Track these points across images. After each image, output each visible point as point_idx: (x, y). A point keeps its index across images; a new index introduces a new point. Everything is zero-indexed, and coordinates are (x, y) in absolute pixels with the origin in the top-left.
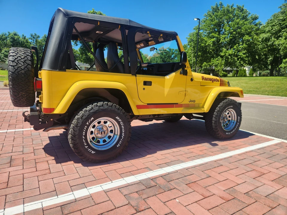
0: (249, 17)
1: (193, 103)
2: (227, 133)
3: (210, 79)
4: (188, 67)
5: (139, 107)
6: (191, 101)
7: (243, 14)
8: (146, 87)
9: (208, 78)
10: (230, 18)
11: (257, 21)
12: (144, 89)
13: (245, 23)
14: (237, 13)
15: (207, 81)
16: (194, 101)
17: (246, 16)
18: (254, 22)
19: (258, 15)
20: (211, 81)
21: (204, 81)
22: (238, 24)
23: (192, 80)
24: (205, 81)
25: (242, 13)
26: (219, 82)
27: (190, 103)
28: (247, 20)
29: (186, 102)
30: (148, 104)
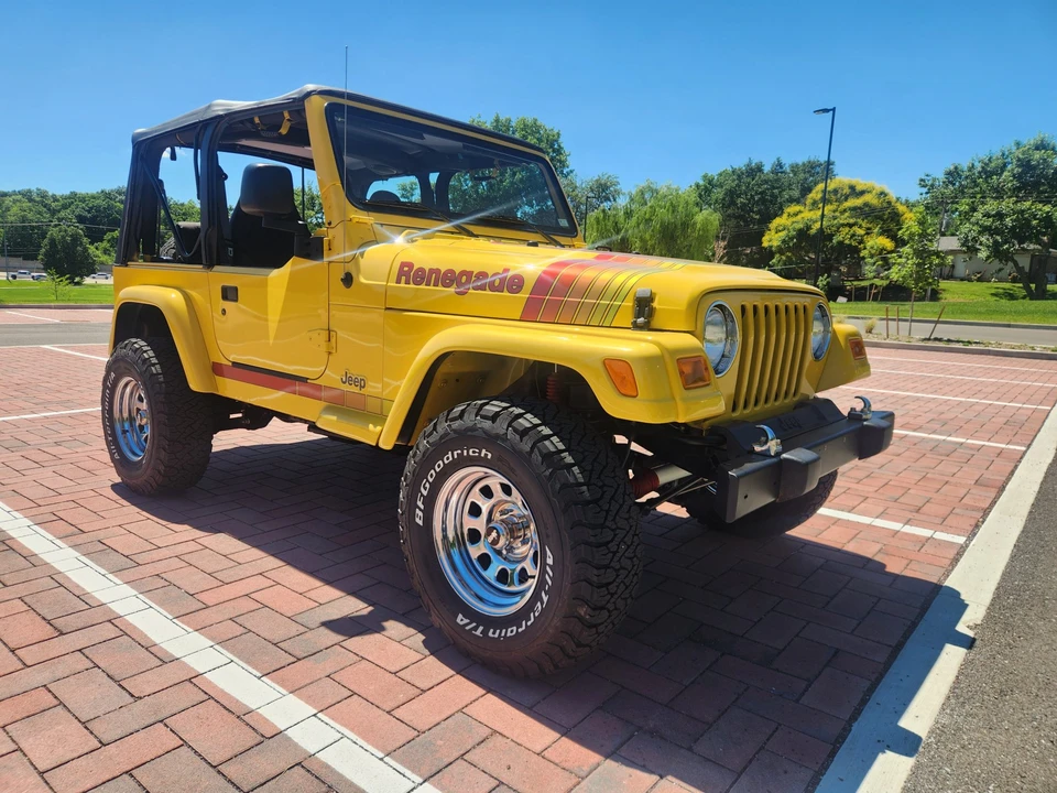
1: (356, 390)
2: (461, 620)
3: (449, 278)
4: (330, 224)
5: (217, 369)
6: (348, 380)
8: (228, 305)
9: (437, 271)
12: (224, 312)
15: (423, 287)
16: (361, 383)
20: (452, 290)
21: (402, 285)
23: (348, 280)
24: (412, 286)
26: (524, 295)
27: (346, 387)
29: (332, 378)
30: (235, 364)
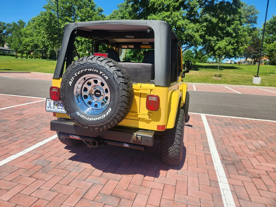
0: (96, 8)
7: (91, 5)
10: (80, 4)
11: (103, 13)
13: (95, 13)
14: (86, 2)
17: (93, 7)
18: (100, 14)
19: (102, 9)
22: (89, 12)
25: (91, 3)
28: (95, 11)
